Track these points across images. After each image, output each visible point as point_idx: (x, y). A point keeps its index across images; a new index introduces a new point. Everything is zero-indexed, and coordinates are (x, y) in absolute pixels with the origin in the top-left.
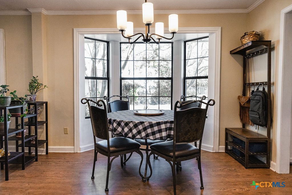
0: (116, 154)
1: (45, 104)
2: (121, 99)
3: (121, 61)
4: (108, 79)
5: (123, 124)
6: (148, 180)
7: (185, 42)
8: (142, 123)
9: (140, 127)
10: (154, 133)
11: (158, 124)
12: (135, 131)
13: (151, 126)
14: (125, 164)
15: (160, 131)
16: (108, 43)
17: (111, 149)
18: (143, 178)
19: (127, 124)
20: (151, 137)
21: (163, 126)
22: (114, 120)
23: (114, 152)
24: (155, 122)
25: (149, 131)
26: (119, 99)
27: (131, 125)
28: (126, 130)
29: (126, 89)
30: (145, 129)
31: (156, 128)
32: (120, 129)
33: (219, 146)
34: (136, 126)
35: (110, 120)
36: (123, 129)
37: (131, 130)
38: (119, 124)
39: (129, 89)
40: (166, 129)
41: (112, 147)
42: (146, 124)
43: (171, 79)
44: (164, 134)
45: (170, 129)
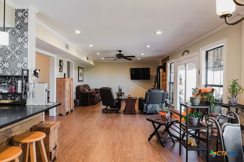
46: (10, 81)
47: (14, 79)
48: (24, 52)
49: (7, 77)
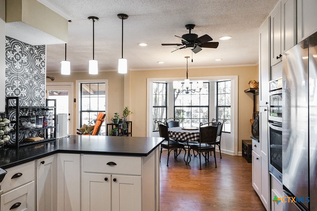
0: (172, 148)
1: (130, 123)
2: (174, 120)
3: (174, 95)
4: (166, 107)
5: (175, 133)
6: (189, 163)
7: (217, 82)
8: (185, 133)
9: (184, 135)
10: (191, 138)
11: (193, 134)
12: (181, 137)
13: (190, 134)
14: (177, 158)
15: (194, 137)
16: (166, 84)
17: (170, 146)
18: (186, 162)
19: (177, 133)
20: (189, 140)
21: (195, 135)
22: (171, 132)
23: (171, 147)
24: (192, 133)
25: (188, 137)
26: (173, 120)
27: (180, 134)
28: (177, 136)
29: (178, 113)
30: (186, 136)
31: (192, 136)
32: (174, 136)
33: (238, 151)
34: (182, 134)
35: (169, 131)
36: (176, 136)
37: (179, 136)
38: (174, 133)
39: (180, 113)
40: (197, 136)
41: (170, 145)
42: (187, 134)
43: (208, 107)
44: (196, 139)
45: (199, 136)
46: (27, 113)
47: (31, 110)
48: (41, 78)
49: (24, 109)
